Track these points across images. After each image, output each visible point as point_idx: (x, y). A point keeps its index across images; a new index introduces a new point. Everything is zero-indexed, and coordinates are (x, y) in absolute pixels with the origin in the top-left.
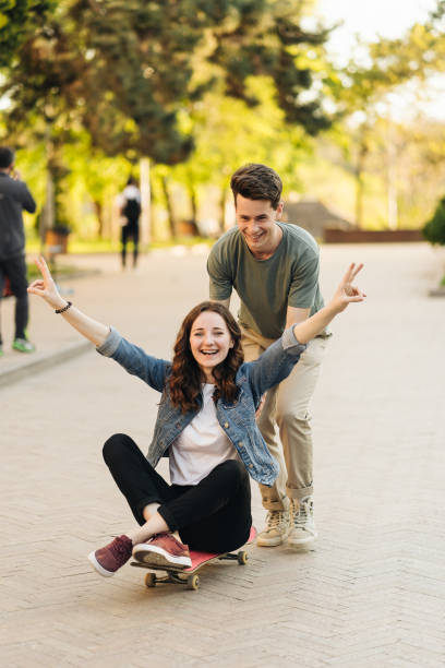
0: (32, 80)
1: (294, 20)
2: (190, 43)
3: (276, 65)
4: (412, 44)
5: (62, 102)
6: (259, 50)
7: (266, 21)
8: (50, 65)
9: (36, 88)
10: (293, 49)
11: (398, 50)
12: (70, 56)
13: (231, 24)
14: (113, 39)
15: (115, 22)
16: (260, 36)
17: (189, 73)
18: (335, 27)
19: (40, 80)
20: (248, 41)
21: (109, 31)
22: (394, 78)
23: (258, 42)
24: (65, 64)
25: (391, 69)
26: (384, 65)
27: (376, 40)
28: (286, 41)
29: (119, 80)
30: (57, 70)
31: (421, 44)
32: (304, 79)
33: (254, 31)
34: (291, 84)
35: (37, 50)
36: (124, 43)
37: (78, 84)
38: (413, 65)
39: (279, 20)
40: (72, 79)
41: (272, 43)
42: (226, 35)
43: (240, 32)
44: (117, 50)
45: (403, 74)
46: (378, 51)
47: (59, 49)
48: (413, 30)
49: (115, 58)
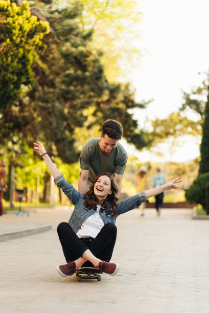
0: (7, 125)
1: (132, 98)
2: (85, 105)
3: (123, 117)
4: (172, 120)
5: (21, 135)
6: (118, 110)
7: (120, 97)
8: (17, 118)
9: (9, 128)
11: (164, 123)
12: (26, 114)
13: (105, 97)
14: (49, 105)
15: (50, 98)
16: (117, 104)
17: (86, 118)
18: (150, 102)
19: (12, 125)
20: (113, 105)
21: (46, 101)
22: (164, 135)
23: (117, 106)
24: (24, 118)
25: (162, 132)
26: (159, 130)
28: (128, 107)
29: (51, 123)
30: (20, 120)
33: (114, 101)
34: (130, 126)
35: (12, 111)
36: (53, 107)
37: (29, 127)
38: (171, 131)
39: (126, 97)
40: (27, 124)
41: (122, 106)
42: (102, 102)
43: (108, 101)
44: (51, 110)
45: (167, 134)
46: (156, 124)
47: (21, 111)
48: (173, 114)
49: (50, 113)
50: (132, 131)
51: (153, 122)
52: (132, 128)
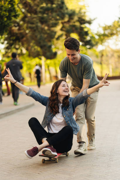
0: (12, 38)
1: (83, 18)
2: (55, 25)
3: (79, 30)
4: (114, 26)
5: (20, 44)
6: (74, 26)
7: (76, 18)
8: (17, 34)
9: (13, 40)
10: (83, 26)
11: (110, 28)
12: (22, 31)
13: (66, 19)
14: (34, 26)
15: (34, 21)
16: (74, 22)
17: (55, 33)
18: (94, 19)
19: (14, 38)
20: (71, 24)
21: (32, 23)
22: (109, 35)
23: (74, 24)
24: (21, 34)
25: (109, 33)
26: (107, 32)
27: (104, 26)
28: (81, 24)
29: (36, 37)
30: (19, 35)
31: (117, 26)
32: (87, 33)
33: (72, 21)
34: (83, 35)
35: (13, 30)
36: (37, 26)
37: (25, 39)
38: (115, 32)
39: (79, 18)
40: (23, 37)
41: (77, 24)
42: (65, 22)
43: (69, 21)
44: (35, 28)
45: (112, 34)
46: (105, 29)
47: (19, 29)
48: (114, 22)
49: (35, 31)
50: (85, 38)
51: (103, 27)
52: (85, 37)
